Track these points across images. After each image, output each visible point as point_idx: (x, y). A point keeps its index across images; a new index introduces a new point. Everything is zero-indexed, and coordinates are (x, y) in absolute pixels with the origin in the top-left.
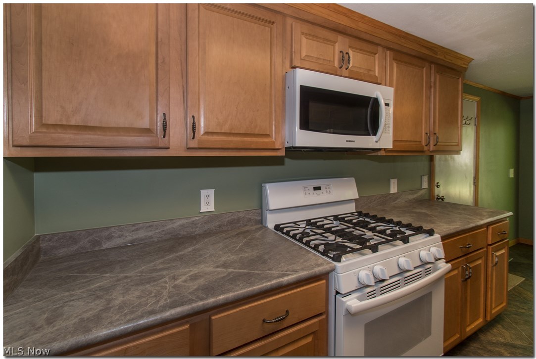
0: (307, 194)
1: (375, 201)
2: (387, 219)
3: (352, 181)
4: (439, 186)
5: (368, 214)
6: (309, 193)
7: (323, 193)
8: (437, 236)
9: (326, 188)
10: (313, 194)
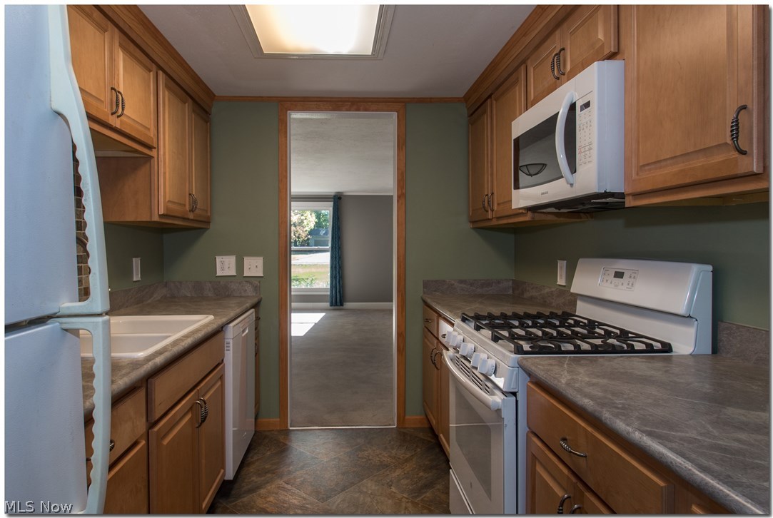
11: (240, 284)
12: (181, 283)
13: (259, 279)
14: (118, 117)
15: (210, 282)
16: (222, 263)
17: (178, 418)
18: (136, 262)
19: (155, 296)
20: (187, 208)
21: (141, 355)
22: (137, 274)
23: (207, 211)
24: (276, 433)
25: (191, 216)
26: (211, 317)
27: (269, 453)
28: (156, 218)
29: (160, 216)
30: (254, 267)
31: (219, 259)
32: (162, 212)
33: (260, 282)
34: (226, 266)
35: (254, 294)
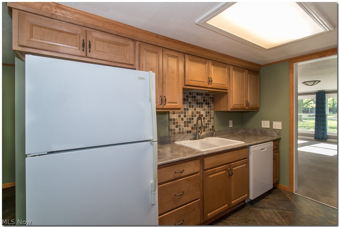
11: (271, 131)
12: (249, 129)
13: (280, 130)
14: (211, 84)
15: (259, 129)
16: (264, 123)
17: (217, 171)
18: (231, 122)
19: (238, 132)
20: (245, 105)
21: (203, 150)
22: (231, 125)
23: (257, 105)
24: (286, 192)
25: (247, 108)
26: (243, 142)
27: (278, 198)
28: (229, 110)
29: (231, 109)
30: (277, 125)
31: (263, 122)
32: (231, 108)
33: (280, 131)
34: (265, 124)
35: (277, 136)
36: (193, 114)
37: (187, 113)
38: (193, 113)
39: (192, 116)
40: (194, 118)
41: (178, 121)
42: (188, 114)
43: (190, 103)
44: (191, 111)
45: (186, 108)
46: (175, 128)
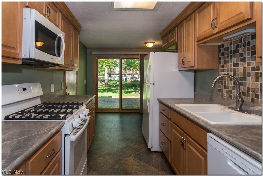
0: (20, 93)
1: (46, 97)
2: (61, 103)
3: (39, 85)
4: (67, 88)
5: (50, 103)
6: (21, 93)
7: (28, 92)
8: (84, 105)
9: (29, 89)
10: (23, 93)
36: (246, 71)
37: (236, 70)
38: (245, 69)
39: (245, 74)
40: (247, 77)
41: (227, 81)
42: (238, 71)
43: (241, 55)
44: (243, 67)
45: (236, 63)
46: (223, 89)
